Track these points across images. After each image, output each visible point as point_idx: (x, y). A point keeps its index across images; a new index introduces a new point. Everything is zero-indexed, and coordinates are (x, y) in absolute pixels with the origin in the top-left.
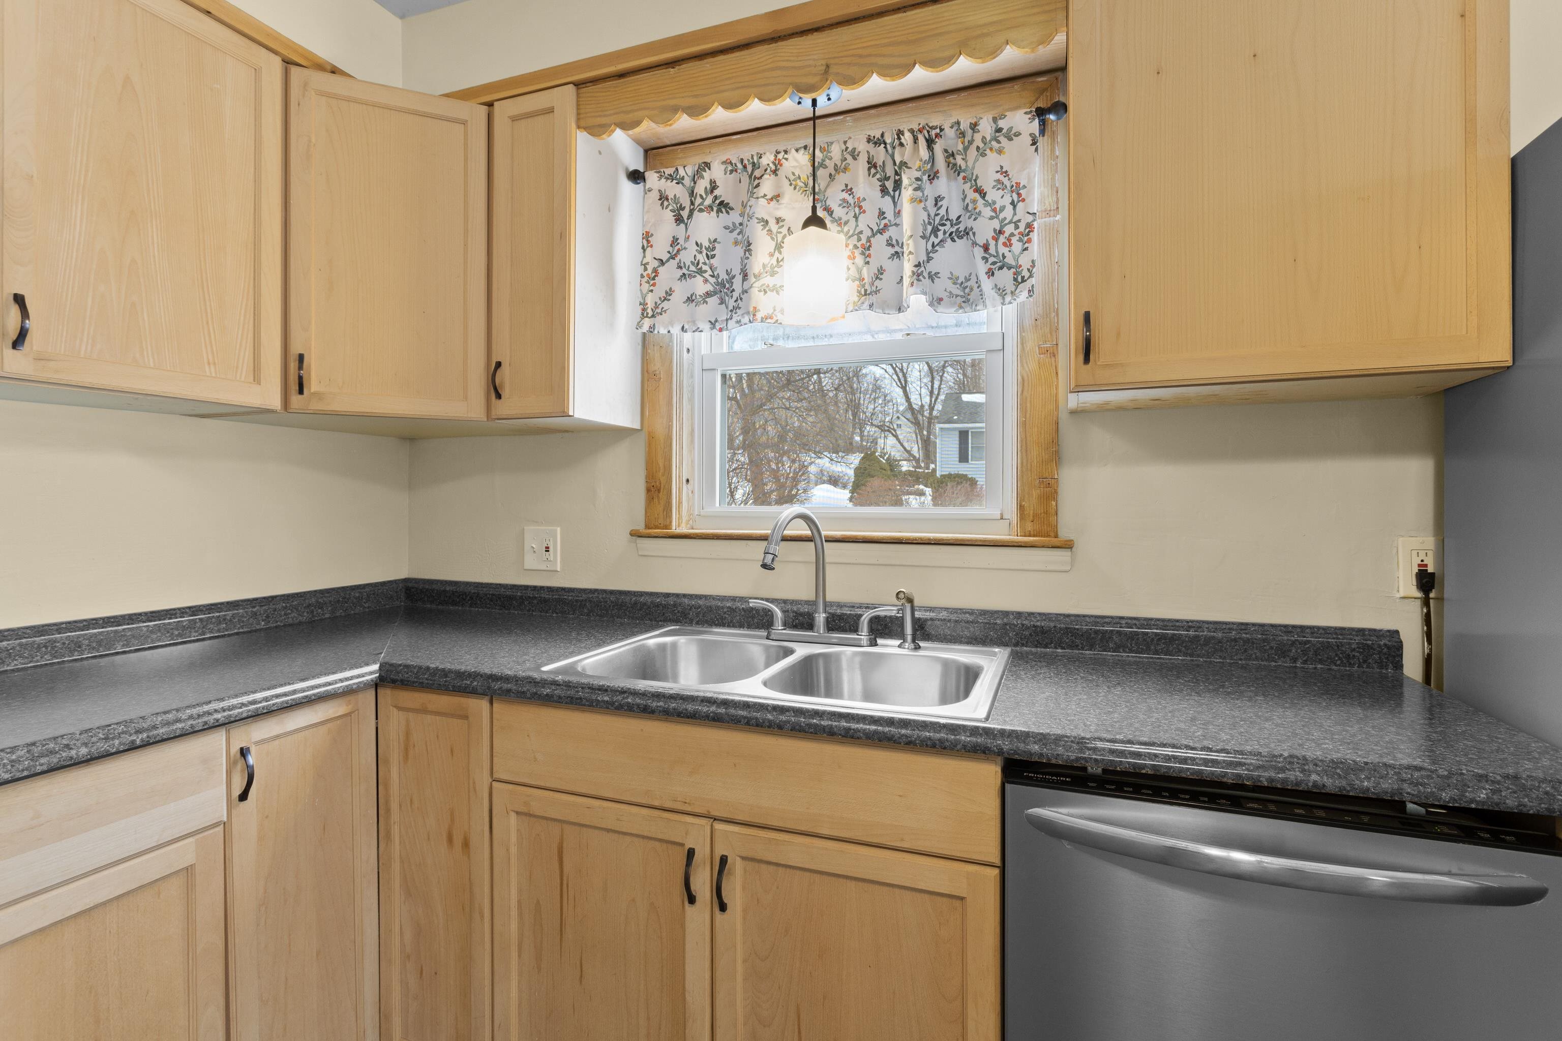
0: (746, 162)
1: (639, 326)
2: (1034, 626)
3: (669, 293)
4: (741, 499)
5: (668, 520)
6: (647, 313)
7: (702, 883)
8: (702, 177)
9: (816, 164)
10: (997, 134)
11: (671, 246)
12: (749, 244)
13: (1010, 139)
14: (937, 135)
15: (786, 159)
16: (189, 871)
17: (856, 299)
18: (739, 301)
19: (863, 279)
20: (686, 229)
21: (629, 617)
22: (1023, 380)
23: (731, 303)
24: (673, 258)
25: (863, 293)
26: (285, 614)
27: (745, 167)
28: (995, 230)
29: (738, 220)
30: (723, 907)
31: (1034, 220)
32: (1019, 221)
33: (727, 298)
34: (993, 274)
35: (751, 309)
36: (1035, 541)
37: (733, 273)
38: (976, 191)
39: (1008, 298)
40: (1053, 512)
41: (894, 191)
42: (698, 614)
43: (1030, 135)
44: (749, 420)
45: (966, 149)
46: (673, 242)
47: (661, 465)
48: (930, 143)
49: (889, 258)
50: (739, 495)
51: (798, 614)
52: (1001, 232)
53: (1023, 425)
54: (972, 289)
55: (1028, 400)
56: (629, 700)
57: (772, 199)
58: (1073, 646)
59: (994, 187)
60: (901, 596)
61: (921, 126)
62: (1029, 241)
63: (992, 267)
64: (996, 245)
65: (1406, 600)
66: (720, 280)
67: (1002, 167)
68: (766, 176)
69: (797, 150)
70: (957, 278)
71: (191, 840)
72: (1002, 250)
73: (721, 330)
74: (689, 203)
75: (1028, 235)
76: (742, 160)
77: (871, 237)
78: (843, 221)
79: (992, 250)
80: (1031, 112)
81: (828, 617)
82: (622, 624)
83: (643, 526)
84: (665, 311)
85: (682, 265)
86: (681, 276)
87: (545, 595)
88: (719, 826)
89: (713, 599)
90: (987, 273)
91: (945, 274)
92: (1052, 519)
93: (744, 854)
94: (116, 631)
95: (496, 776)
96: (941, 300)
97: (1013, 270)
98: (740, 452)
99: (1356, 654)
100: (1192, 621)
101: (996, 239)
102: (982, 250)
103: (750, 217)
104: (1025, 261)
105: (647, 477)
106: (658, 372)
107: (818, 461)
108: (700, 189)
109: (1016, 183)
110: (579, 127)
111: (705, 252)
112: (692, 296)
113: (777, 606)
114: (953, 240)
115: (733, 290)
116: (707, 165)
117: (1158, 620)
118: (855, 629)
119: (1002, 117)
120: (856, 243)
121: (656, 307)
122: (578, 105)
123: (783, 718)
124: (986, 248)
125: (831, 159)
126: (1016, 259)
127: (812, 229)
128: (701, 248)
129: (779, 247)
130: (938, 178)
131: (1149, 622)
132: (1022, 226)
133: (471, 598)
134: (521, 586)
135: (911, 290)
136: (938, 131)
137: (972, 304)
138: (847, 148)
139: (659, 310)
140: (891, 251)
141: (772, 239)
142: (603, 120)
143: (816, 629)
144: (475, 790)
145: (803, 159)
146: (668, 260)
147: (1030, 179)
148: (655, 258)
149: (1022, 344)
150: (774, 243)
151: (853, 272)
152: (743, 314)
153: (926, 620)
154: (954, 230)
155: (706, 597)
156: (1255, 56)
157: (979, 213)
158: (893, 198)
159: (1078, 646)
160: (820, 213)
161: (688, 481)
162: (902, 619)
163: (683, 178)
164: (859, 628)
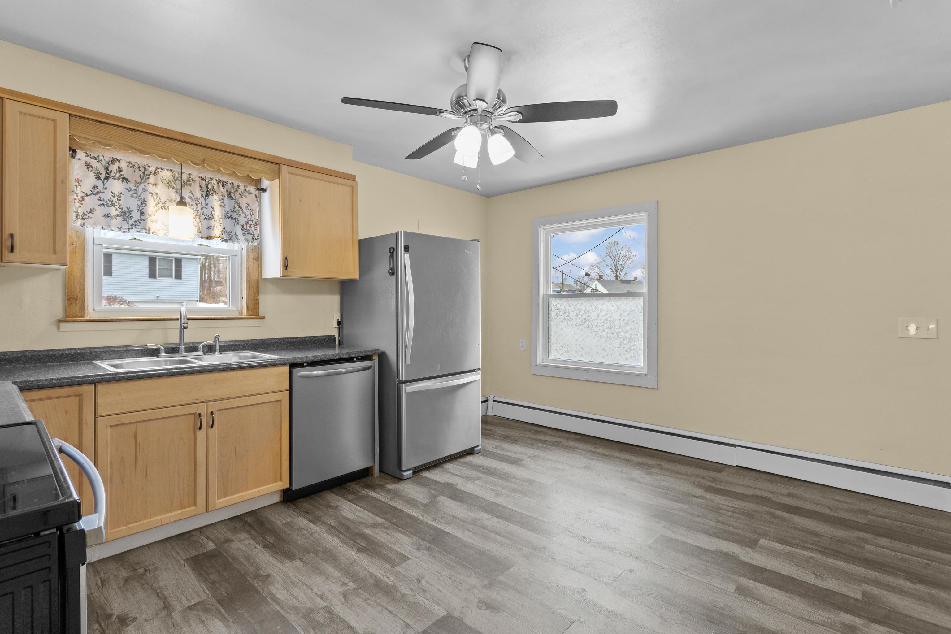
1: (74, 222)
6: (79, 217)
10: (245, 191)
11: (93, 189)
12: (144, 201)
13: (249, 194)
14: (225, 185)
15: (161, 171)
17: (197, 234)
18: (138, 223)
19: (199, 227)
22: (249, 267)
23: (131, 222)
24: (95, 194)
25: (200, 232)
27: (140, 168)
28: (246, 222)
29: (132, 187)
31: (257, 222)
32: (253, 220)
33: (129, 219)
34: (245, 235)
35: (147, 228)
37: (134, 210)
38: (239, 207)
39: (250, 243)
43: (255, 195)
45: (235, 192)
46: (94, 187)
47: (77, 288)
48: (223, 186)
51: (173, 349)
52: (248, 223)
53: (249, 281)
54: (232, 236)
57: (153, 185)
59: (245, 208)
61: (219, 180)
62: (257, 227)
64: (246, 226)
65: (336, 328)
66: (124, 211)
67: (247, 202)
68: (151, 175)
69: (166, 170)
70: (227, 231)
72: (248, 228)
73: (124, 232)
75: (256, 225)
76: (139, 165)
78: (191, 205)
79: (245, 227)
80: (255, 188)
83: (63, 317)
84: (91, 218)
85: (101, 199)
86: (101, 204)
90: (241, 233)
92: (257, 311)
97: (252, 235)
101: (246, 224)
102: (241, 227)
103: (142, 189)
104: (256, 234)
105: (67, 293)
106: (75, 243)
108: (112, 168)
109: (252, 208)
111: (116, 197)
113: (162, 347)
115: (134, 217)
116: (118, 160)
118: (197, 351)
119: (247, 186)
120: (197, 214)
121: (85, 215)
122: (69, 123)
124: (243, 226)
126: (253, 232)
127: (180, 207)
128: (113, 195)
132: (254, 222)
136: (226, 183)
137: (233, 241)
138: (190, 177)
139: (86, 217)
141: (154, 201)
143: (180, 352)
146: (90, 195)
148: (82, 192)
150: (155, 203)
152: (140, 229)
153: (226, 345)
157: (241, 215)
162: (215, 346)
163: (101, 160)
164: (199, 350)
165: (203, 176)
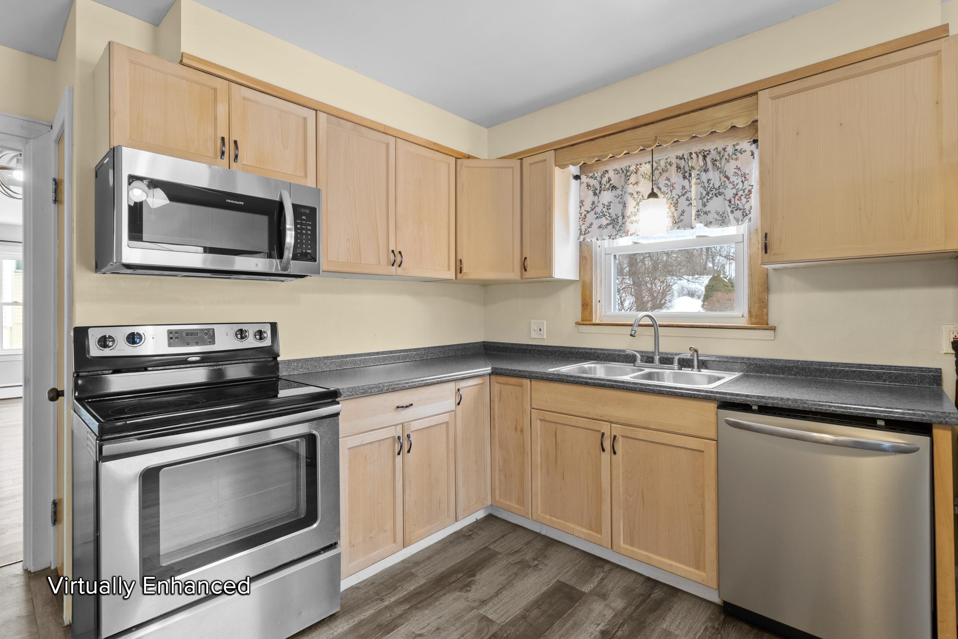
0: (623, 169)
1: (579, 238)
2: (756, 364)
3: (591, 224)
4: (627, 307)
5: (591, 318)
6: (582, 233)
7: (607, 444)
8: (605, 176)
9: (654, 169)
10: (735, 152)
11: (592, 205)
12: (625, 204)
13: (741, 153)
14: (707, 154)
15: (641, 167)
16: (447, 423)
17: (672, 225)
18: (621, 227)
19: (675, 217)
20: (598, 198)
21: (575, 358)
22: (751, 256)
23: (618, 228)
24: (593, 210)
25: (675, 223)
26: (448, 352)
27: (623, 171)
28: (734, 194)
29: (620, 193)
30: (615, 453)
31: (752, 188)
32: (745, 189)
33: (616, 226)
34: (733, 212)
36: (756, 327)
37: (618, 215)
38: (725, 177)
39: (740, 222)
40: (765, 314)
41: (689, 177)
42: (604, 357)
43: (751, 151)
44: (633, 258)
45: (721, 159)
46: (593, 203)
47: (588, 295)
48: (705, 157)
49: (687, 206)
50: (626, 304)
51: (648, 357)
52: (736, 194)
53: (751, 276)
54: (726, 217)
55: (753, 264)
56: (581, 380)
57: (635, 184)
58: (774, 373)
59: (733, 175)
60: (692, 349)
61: (700, 151)
62: (749, 198)
63: (733, 209)
64: (734, 200)
65: (948, 355)
66: (613, 218)
67: (737, 166)
68: (632, 175)
69: (645, 164)
70: (719, 213)
71: (448, 414)
72: (737, 202)
73: (613, 239)
74: (599, 187)
75: (749, 195)
76: (622, 169)
77: (678, 198)
78: (665, 193)
79: (733, 202)
80: (751, 142)
81: (660, 358)
82: (572, 360)
83: (581, 320)
85: (597, 213)
86: (596, 217)
87: (540, 348)
88: (613, 425)
89: (611, 350)
90: (730, 212)
91: (713, 211)
92: (765, 317)
93: (622, 435)
94: (407, 354)
95: (532, 407)
96: (711, 222)
97: (742, 211)
98: (627, 277)
99: (917, 379)
100: (833, 363)
101: (734, 198)
102: (728, 202)
103: (625, 193)
104: (747, 207)
105: (582, 300)
106: (586, 256)
107: (679, 282)
108: (604, 181)
109: (744, 173)
110: (556, 166)
111: (606, 207)
112: (601, 225)
113: (638, 354)
114: (717, 196)
115: (618, 222)
116: (607, 171)
117: (817, 362)
118: (672, 363)
119: (738, 144)
120: (671, 202)
121: (586, 230)
122: (556, 158)
123: (636, 386)
124: (730, 201)
125: (660, 166)
126: (743, 206)
127: (652, 199)
128: (605, 206)
129: (638, 204)
130: (709, 171)
131: (812, 363)
132: (746, 191)
133: (510, 349)
134: (530, 345)
135: (695, 221)
136: (708, 152)
137: (726, 224)
138: (667, 162)
139: (587, 232)
140: (688, 202)
141: (635, 201)
142: (565, 163)
143: (655, 362)
144: (525, 411)
145: (649, 166)
146: (590, 211)
147: (750, 171)
149: (750, 240)
151: (670, 214)
152: (623, 233)
153: (705, 361)
154: (717, 192)
155: (608, 350)
156: (841, 125)
157: (727, 186)
158: (689, 180)
159: (777, 373)
160: (656, 190)
161: (599, 301)
162: (693, 360)
163: (597, 177)
164: (674, 363)
165: (680, 154)
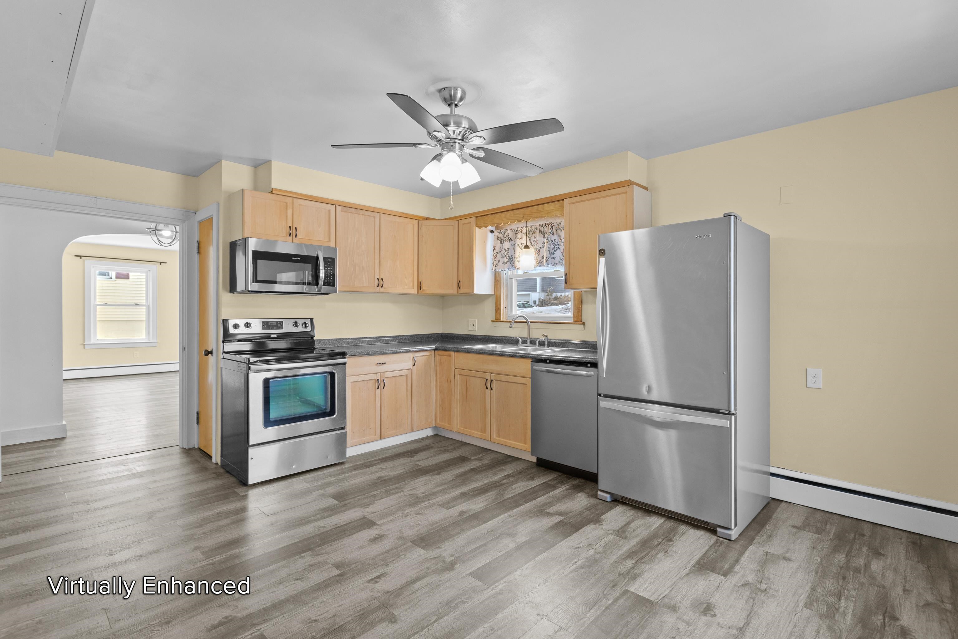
0: (514, 229)
1: (493, 269)
3: (499, 261)
5: (500, 318)
6: (494, 266)
7: (489, 385)
8: (506, 233)
9: (529, 231)
12: (515, 250)
15: (523, 229)
16: (407, 375)
17: (537, 264)
19: (538, 260)
20: (503, 245)
21: (491, 342)
23: (512, 264)
24: (500, 252)
29: (513, 243)
30: (492, 389)
35: (515, 266)
36: (576, 323)
37: (512, 256)
38: (560, 239)
40: (581, 316)
45: (559, 229)
46: (500, 249)
47: (499, 304)
48: (552, 227)
51: (524, 341)
56: (477, 351)
57: (519, 239)
60: (545, 335)
61: (550, 223)
66: (509, 258)
68: (519, 232)
69: (525, 227)
71: (407, 370)
73: (510, 270)
74: (503, 239)
78: (533, 246)
81: (530, 341)
83: (494, 319)
84: (498, 266)
85: (502, 254)
86: (502, 257)
87: (473, 337)
88: (491, 374)
91: (558, 257)
93: (495, 379)
95: (455, 367)
96: (557, 263)
103: (516, 243)
105: (495, 307)
106: (498, 281)
108: (505, 236)
110: (476, 226)
112: (504, 262)
113: (520, 339)
114: (559, 249)
115: (512, 261)
116: (507, 230)
118: (535, 343)
120: (536, 251)
121: (496, 264)
122: (476, 221)
125: (532, 229)
127: (527, 249)
128: (506, 250)
130: (554, 235)
133: (456, 338)
134: (468, 335)
135: (546, 263)
136: (553, 224)
138: (535, 227)
141: (519, 249)
142: (481, 225)
143: (527, 344)
144: (452, 370)
148: (496, 252)
151: (535, 258)
153: (550, 342)
155: (508, 337)
160: (529, 244)
161: (505, 307)
162: (545, 342)
163: (502, 233)
165: (541, 224)
